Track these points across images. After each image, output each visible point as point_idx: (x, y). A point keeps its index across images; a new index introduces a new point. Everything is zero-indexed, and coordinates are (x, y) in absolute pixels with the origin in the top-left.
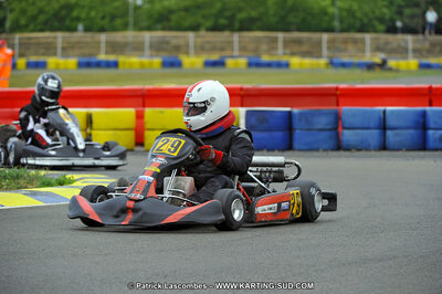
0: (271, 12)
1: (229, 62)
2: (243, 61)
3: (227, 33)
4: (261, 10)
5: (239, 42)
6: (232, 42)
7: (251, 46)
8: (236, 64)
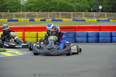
1: (47, 20)
2: (50, 20)
3: (46, 12)
4: (56, 6)
5: (49, 15)
6: (48, 15)
7: (52, 16)
8: (49, 20)
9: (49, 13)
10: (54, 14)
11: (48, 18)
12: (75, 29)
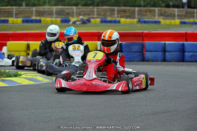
1: (92, 20)
2: (98, 20)
3: (91, 7)
5: (97, 11)
7: (102, 13)
8: (95, 21)
9: (96, 8)
10: (105, 10)
12: (142, 38)
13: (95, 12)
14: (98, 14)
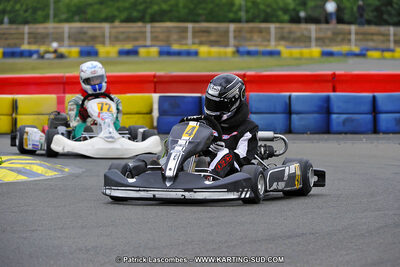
0: (181, 5)
1: (142, 51)
2: (154, 50)
3: (140, 24)
5: (151, 32)
6: (145, 32)
7: (162, 36)
8: (148, 52)
11: (145, 46)
13: (148, 35)
14: (155, 38)
